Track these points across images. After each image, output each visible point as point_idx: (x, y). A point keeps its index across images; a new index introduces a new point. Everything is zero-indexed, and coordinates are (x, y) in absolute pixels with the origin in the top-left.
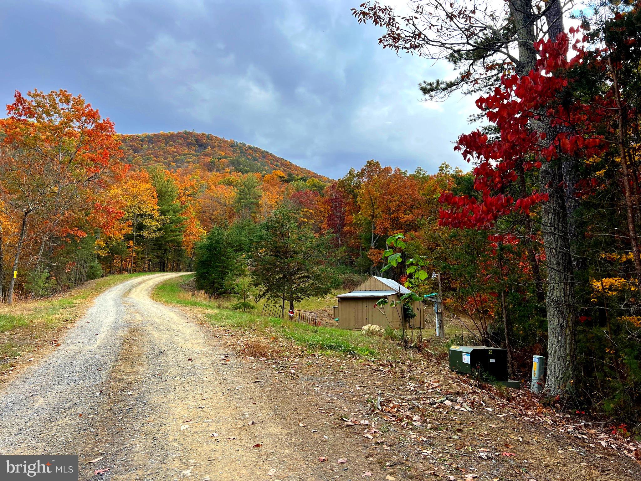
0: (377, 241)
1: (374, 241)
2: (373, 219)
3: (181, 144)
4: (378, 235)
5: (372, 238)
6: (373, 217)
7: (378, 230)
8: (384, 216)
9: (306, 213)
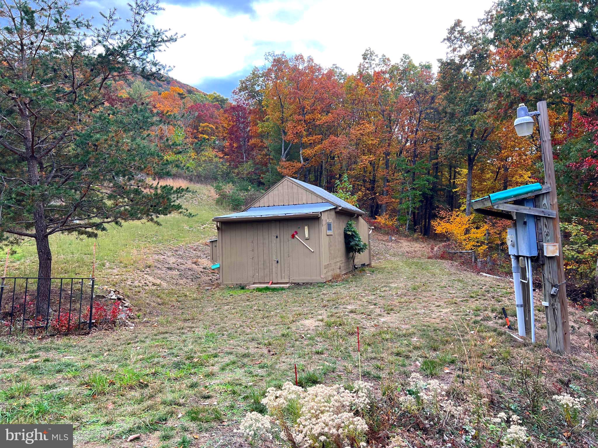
0: (288, 152)
1: (285, 151)
2: (283, 123)
4: (289, 142)
5: (283, 148)
6: (283, 120)
7: (290, 136)
8: (296, 117)
9: (205, 129)
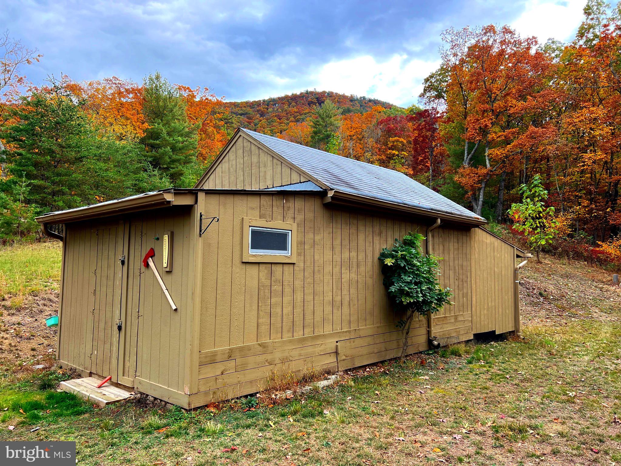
0: (472, 156)
1: (468, 155)
3: (303, 104)
5: (466, 152)
6: (466, 115)
9: (395, 143)
